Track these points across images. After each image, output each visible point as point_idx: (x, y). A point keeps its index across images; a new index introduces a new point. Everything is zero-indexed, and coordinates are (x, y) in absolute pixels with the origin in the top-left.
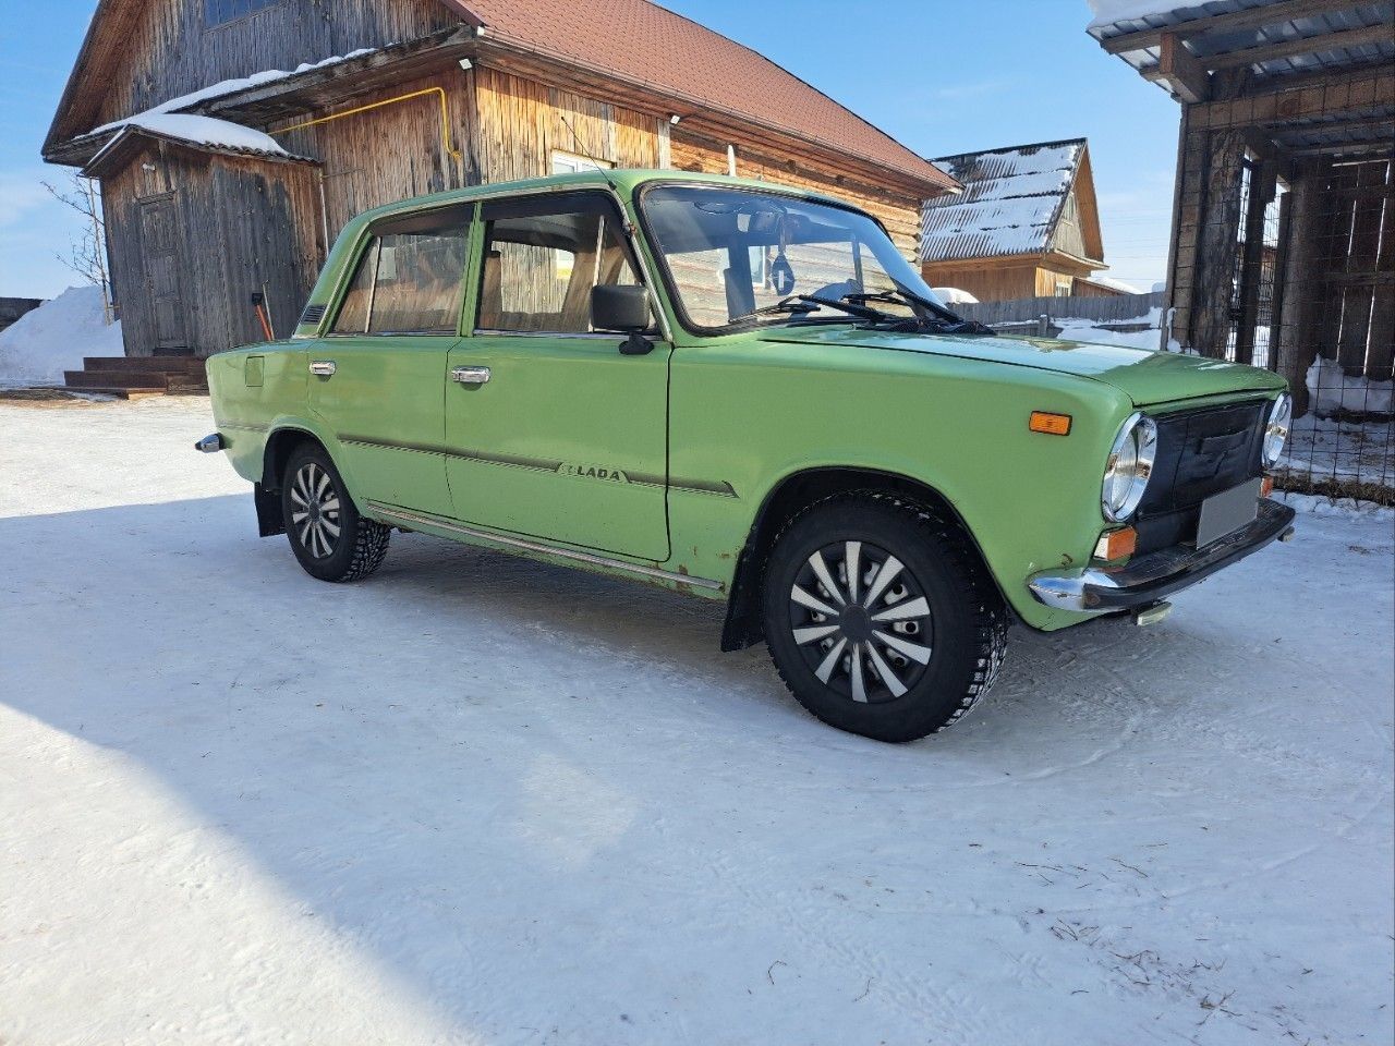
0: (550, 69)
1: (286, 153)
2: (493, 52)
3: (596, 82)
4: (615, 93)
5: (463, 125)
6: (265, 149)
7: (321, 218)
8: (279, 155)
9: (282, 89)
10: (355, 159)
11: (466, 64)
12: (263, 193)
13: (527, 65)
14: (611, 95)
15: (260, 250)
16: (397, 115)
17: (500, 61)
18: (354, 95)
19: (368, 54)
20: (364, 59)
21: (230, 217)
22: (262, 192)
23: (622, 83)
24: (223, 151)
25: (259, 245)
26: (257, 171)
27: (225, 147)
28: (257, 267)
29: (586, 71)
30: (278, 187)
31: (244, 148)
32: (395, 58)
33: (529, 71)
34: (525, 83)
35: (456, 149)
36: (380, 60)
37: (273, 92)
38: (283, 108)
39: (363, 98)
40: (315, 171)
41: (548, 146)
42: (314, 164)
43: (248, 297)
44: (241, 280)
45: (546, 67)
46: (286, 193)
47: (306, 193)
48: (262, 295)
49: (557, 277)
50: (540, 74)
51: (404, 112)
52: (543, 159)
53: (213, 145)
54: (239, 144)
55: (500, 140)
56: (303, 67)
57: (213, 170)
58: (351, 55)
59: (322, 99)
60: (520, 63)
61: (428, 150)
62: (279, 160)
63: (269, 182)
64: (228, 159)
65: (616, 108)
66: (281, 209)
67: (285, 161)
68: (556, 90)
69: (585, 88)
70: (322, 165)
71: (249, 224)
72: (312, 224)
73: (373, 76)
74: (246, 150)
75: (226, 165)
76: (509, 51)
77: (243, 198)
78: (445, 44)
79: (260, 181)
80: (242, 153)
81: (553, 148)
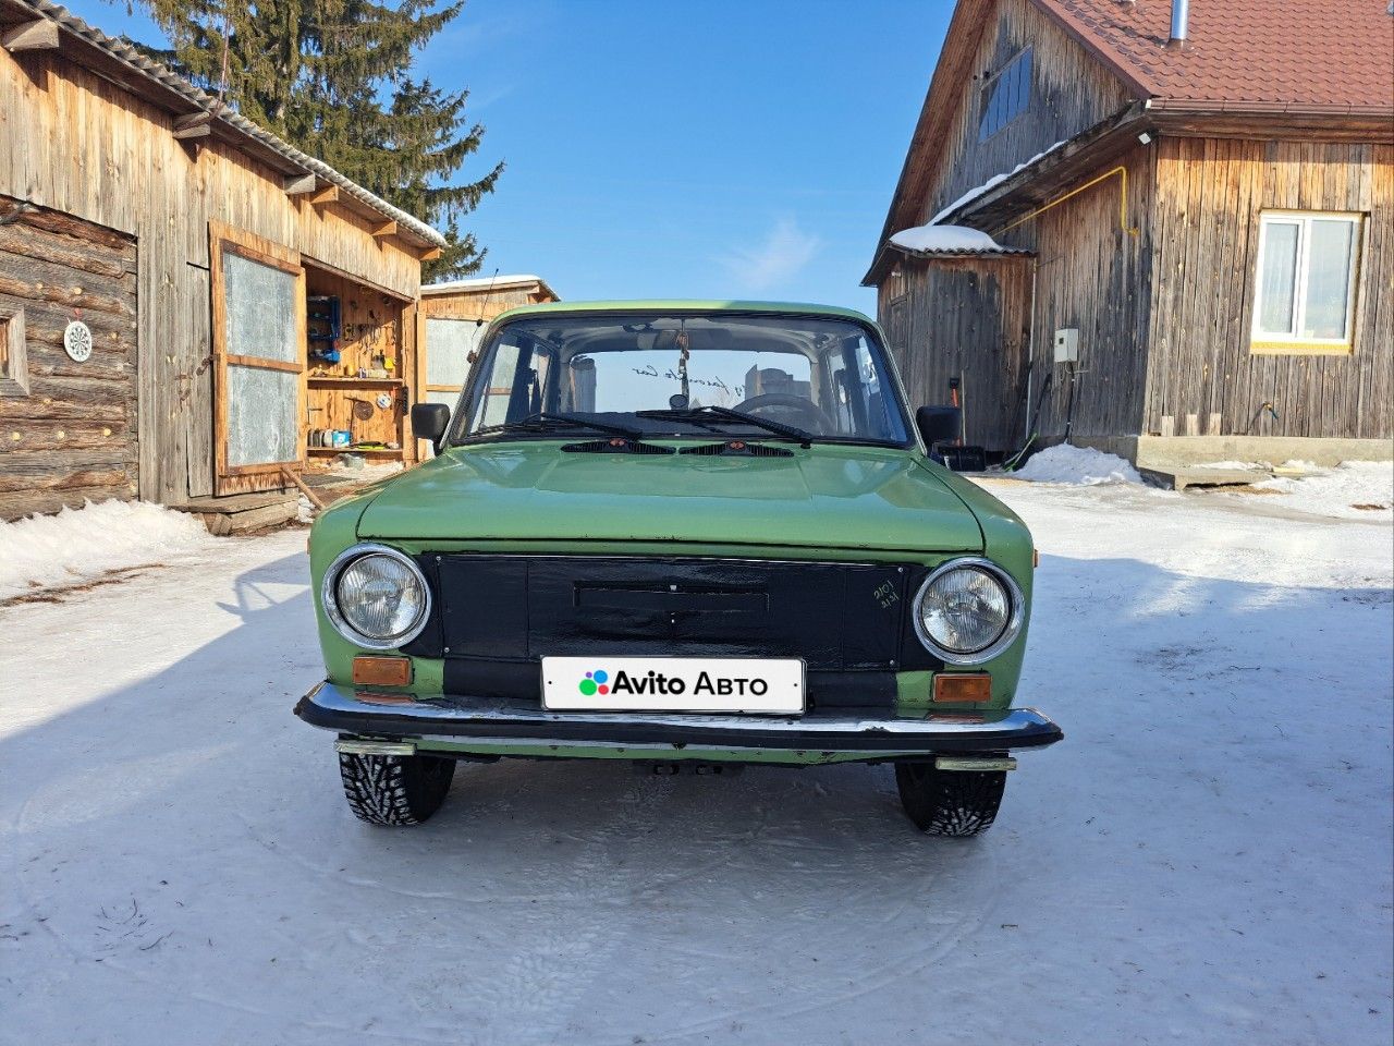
0: (1257, 123)
1: (999, 248)
2: (1173, 121)
3: (1331, 124)
4: (1368, 130)
5: (1143, 200)
6: (979, 248)
7: (1030, 307)
8: (993, 251)
9: (1004, 191)
10: (1060, 245)
11: (1145, 139)
12: (974, 289)
13: (1225, 125)
14: (1364, 134)
15: (963, 340)
16: (1094, 198)
17: (1187, 127)
18: (1062, 186)
19: (1060, 147)
20: (1060, 150)
21: (940, 312)
22: (973, 287)
23: (1370, 118)
24: (939, 255)
25: (963, 334)
26: (971, 268)
27: (941, 251)
28: (959, 354)
29: (1314, 117)
30: (991, 281)
31: (959, 250)
32: (1082, 145)
33: (1231, 130)
34: (1229, 144)
35: (1136, 225)
36: (1071, 150)
37: (998, 195)
38: (1012, 207)
39: (1070, 186)
40: (1030, 262)
41: (1256, 205)
42: (1028, 255)
43: (946, 381)
44: (942, 367)
45: (1250, 122)
46: (997, 285)
47: (1018, 283)
48: (959, 380)
49: (1252, 351)
50: (1247, 131)
51: (1098, 195)
52: (1245, 223)
53: (930, 251)
54: (954, 247)
55: (1184, 209)
56: (1019, 168)
57: (930, 271)
58: (1049, 150)
59: (1039, 193)
60: (1213, 124)
61: (1113, 231)
62: (997, 256)
63: (981, 277)
64: (945, 261)
65: (1377, 147)
66: (991, 301)
67: (1000, 256)
68: (1277, 143)
69: (1317, 133)
70: (1037, 255)
71: (956, 316)
72: (1021, 312)
73: (1071, 165)
74: (961, 251)
75: (942, 267)
76: (1192, 116)
77: (954, 294)
78: (1121, 123)
79: (973, 277)
80: (956, 254)
81: (1262, 208)
